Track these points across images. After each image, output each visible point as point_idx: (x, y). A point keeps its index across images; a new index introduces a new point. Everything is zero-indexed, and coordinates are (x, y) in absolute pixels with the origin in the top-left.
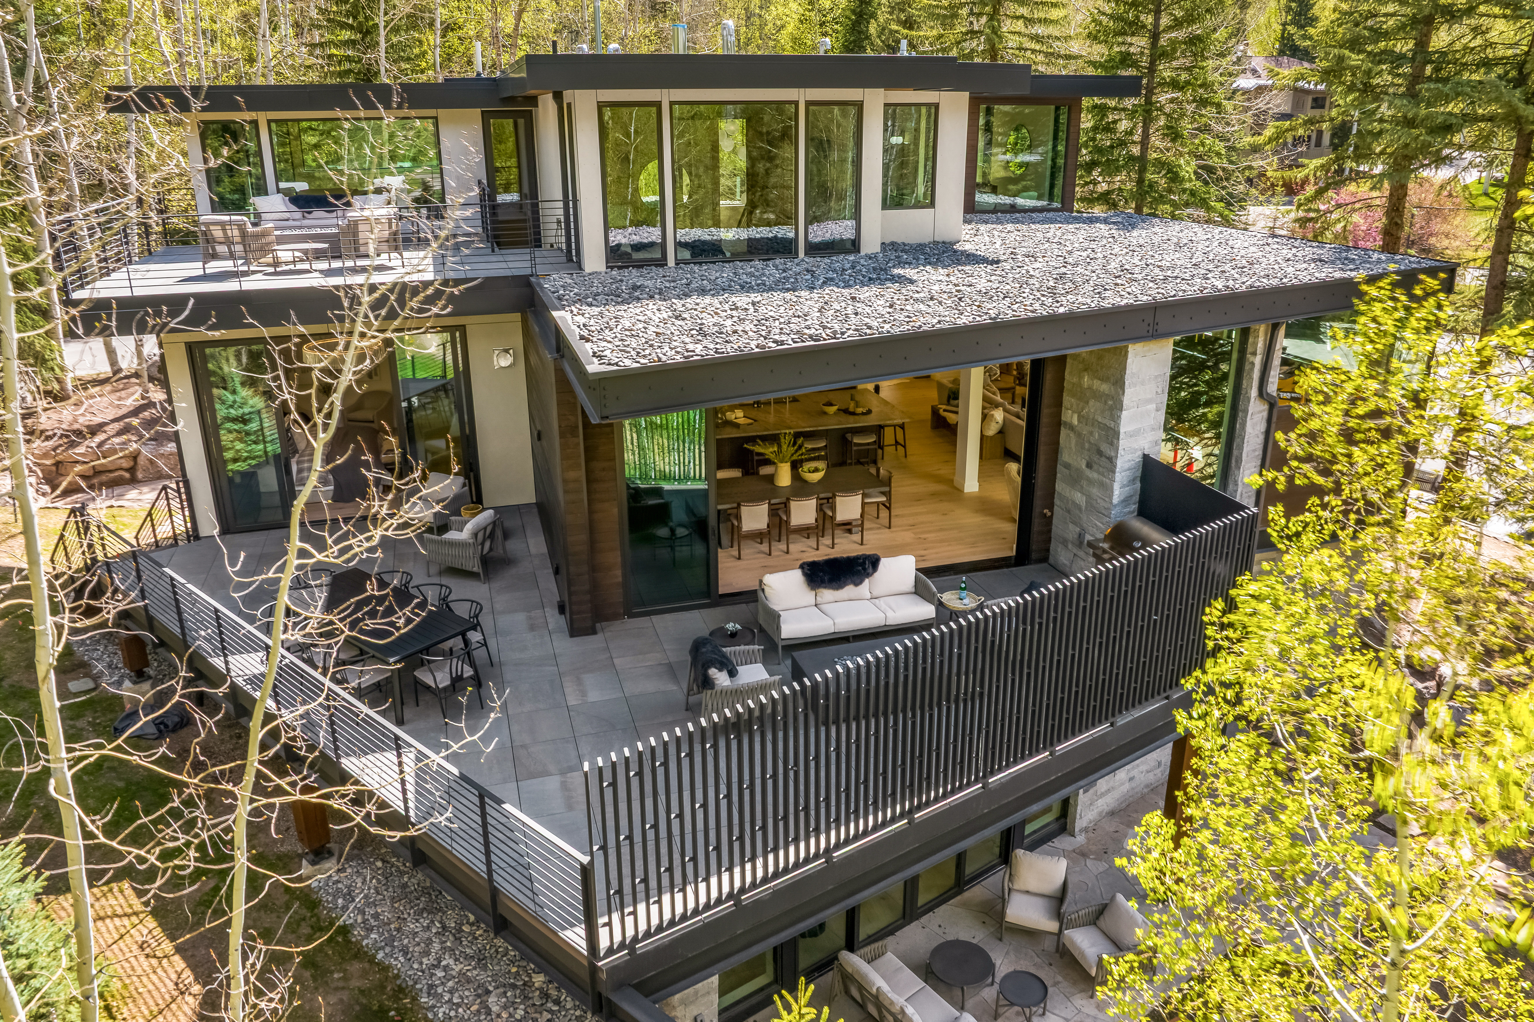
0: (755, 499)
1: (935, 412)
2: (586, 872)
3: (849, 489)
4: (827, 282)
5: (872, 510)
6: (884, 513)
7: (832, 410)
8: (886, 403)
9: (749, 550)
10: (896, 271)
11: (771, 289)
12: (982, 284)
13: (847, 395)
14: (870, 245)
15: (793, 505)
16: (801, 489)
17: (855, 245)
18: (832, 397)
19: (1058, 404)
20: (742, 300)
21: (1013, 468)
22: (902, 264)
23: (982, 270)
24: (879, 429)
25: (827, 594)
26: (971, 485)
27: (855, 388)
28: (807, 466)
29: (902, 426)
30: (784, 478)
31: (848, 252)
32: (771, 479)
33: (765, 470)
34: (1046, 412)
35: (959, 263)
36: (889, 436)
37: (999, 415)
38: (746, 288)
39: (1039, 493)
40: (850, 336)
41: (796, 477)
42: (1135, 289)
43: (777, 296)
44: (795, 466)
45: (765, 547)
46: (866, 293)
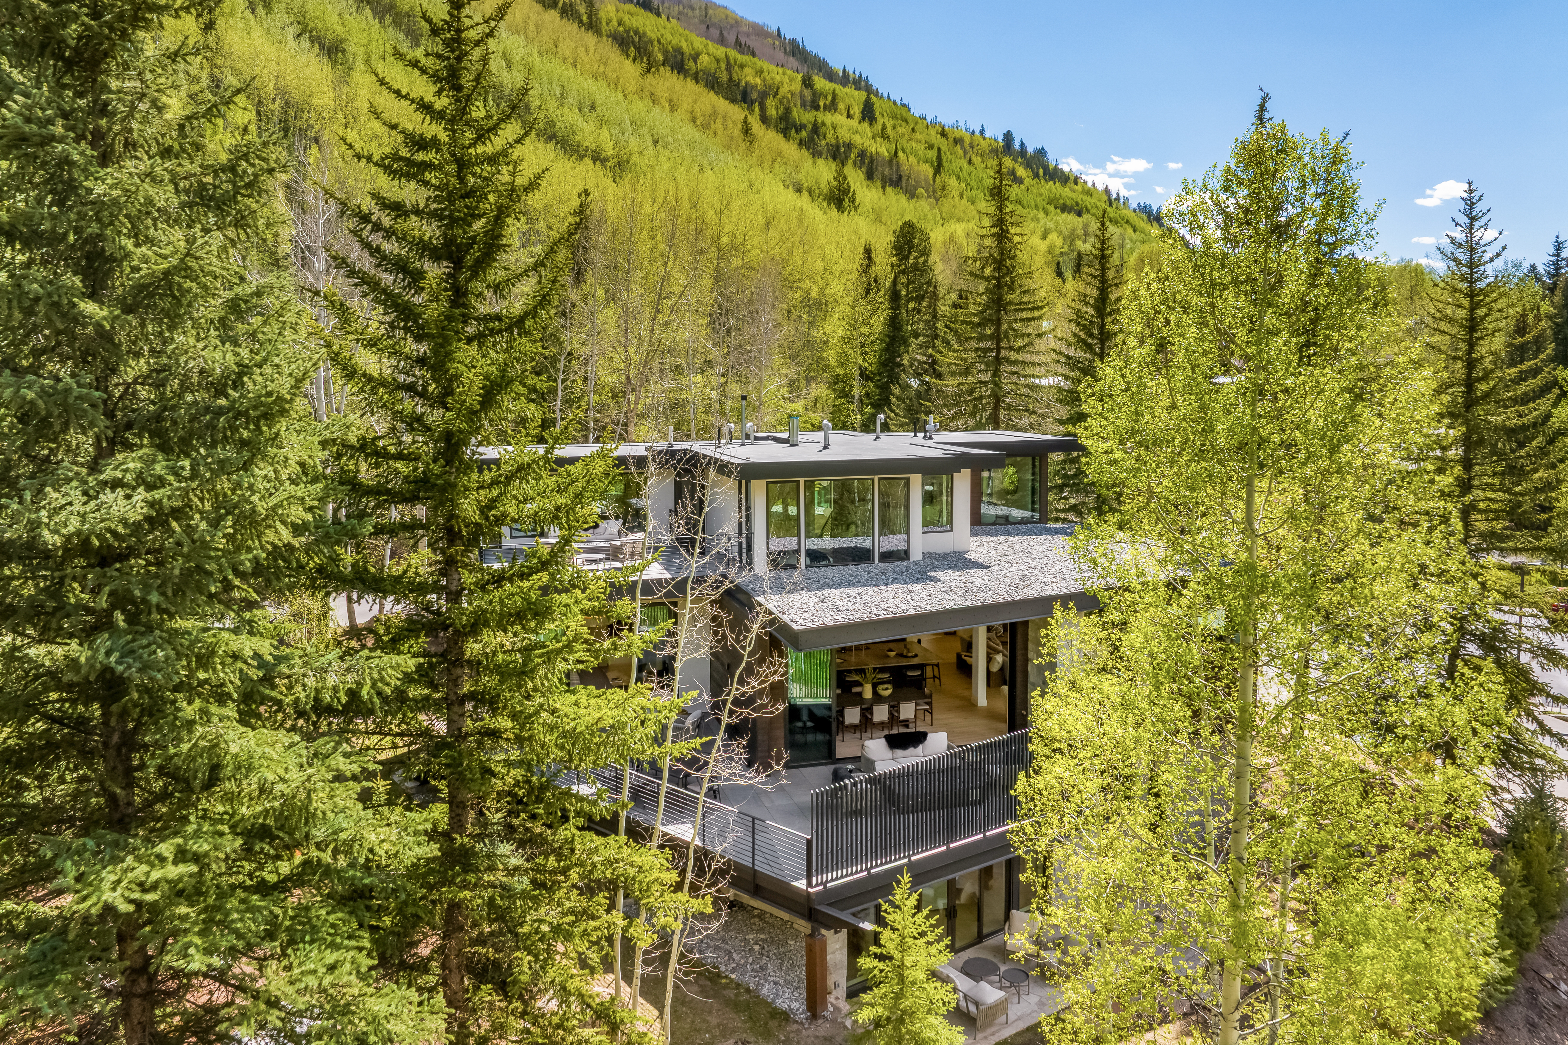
0: (853, 704)
1: (959, 656)
2: (809, 843)
3: (907, 700)
4: (894, 580)
5: (920, 715)
6: (928, 715)
7: (892, 654)
8: (925, 650)
9: (848, 736)
10: (932, 574)
11: (865, 585)
12: (979, 582)
13: (901, 645)
14: (916, 555)
15: (875, 708)
16: (878, 699)
17: (905, 555)
18: (891, 645)
19: (1026, 649)
20: (852, 591)
21: (1005, 688)
22: (935, 568)
23: (979, 572)
24: (922, 667)
25: (899, 753)
26: (982, 701)
27: (904, 640)
28: (881, 687)
29: (937, 665)
30: (868, 693)
31: (903, 559)
32: (860, 694)
33: (856, 690)
34: (1019, 653)
35: (967, 567)
36: (929, 671)
37: (999, 658)
38: (851, 584)
39: (1018, 701)
40: (911, 612)
41: (875, 692)
42: (1063, 584)
43: (870, 589)
44: (875, 686)
45: (858, 735)
46: (916, 587)
